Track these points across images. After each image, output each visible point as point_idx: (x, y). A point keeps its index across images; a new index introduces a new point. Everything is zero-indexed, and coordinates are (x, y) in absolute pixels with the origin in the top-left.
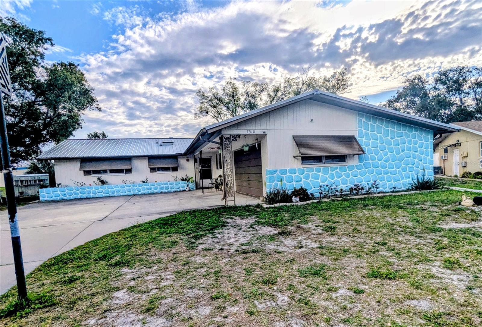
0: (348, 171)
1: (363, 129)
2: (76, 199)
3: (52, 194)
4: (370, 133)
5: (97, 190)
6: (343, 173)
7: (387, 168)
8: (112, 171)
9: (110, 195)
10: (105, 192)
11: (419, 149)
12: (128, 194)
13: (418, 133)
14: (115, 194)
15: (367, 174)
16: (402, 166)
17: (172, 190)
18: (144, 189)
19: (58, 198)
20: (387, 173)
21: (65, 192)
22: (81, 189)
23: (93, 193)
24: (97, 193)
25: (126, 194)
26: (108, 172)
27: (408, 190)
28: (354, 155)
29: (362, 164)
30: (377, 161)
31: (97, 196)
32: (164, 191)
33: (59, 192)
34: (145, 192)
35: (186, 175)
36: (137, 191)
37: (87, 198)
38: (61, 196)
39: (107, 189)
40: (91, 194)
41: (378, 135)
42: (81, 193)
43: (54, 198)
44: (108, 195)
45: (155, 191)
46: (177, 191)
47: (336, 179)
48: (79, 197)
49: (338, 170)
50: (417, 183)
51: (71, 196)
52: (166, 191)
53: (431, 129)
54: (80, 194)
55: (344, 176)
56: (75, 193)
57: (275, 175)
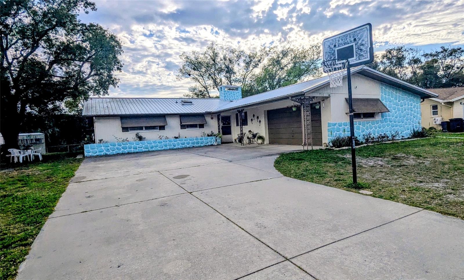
0: (376, 125)
1: (383, 94)
2: (118, 154)
3: (96, 149)
4: (387, 97)
5: (137, 146)
6: (373, 126)
7: (397, 123)
8: (147, 128)
9: (150, 150)
10: (145, 147)
11: (413, 109)
12: (165, 149)
13: (412, 98)
14: (153, 149)
15: (386, 127)
16: (405, 121)
17: (202, 145)
18: (178, 144)
19: (102, 153)
20: (397, 126)
21: (109, 148)
22: (123, 144)
23: (134, 148)
24: (138, 149)
25: (163, 148)
26: (144, 128)
27: (409, 138)
28: (379, 113)
29: (383, 119)
30: (391, 117)
31: (137, 151)
32: (195, 145)
33: (103, 148)
34: (179, 147)
35: (212, 132)
36: (172, 146)
37: (129, 153)
38: (105, 151)
39: (146, 144)
40: (132, 149)
41: (392, 98)
42: (123, 148)
43: (98, 154)
44: (147, 150)
45: (188, 146)
46: (206, 145)
47: (369, 130)
48: (121, 152)
49: (370, 124)
50: (413, 133)
51: (114, 152)
52: (197, 145)
53: (419, 95)
54: (122, 150)
55: (374, 128)
56: (117, 148)
57: (335, 127)
